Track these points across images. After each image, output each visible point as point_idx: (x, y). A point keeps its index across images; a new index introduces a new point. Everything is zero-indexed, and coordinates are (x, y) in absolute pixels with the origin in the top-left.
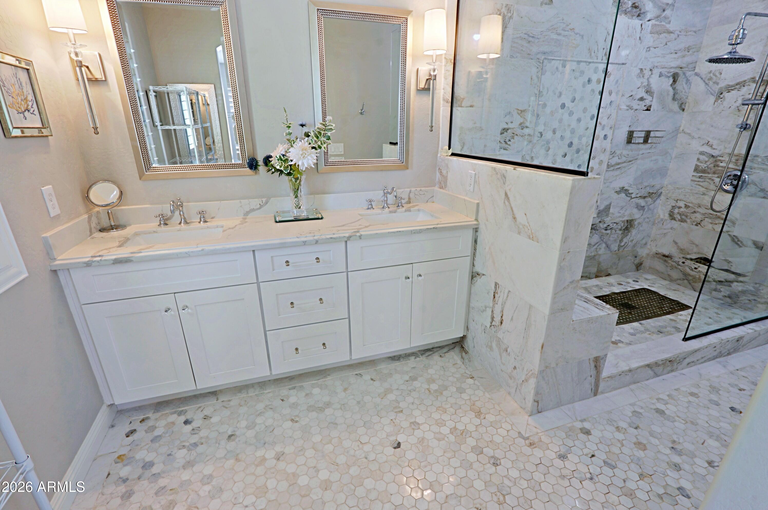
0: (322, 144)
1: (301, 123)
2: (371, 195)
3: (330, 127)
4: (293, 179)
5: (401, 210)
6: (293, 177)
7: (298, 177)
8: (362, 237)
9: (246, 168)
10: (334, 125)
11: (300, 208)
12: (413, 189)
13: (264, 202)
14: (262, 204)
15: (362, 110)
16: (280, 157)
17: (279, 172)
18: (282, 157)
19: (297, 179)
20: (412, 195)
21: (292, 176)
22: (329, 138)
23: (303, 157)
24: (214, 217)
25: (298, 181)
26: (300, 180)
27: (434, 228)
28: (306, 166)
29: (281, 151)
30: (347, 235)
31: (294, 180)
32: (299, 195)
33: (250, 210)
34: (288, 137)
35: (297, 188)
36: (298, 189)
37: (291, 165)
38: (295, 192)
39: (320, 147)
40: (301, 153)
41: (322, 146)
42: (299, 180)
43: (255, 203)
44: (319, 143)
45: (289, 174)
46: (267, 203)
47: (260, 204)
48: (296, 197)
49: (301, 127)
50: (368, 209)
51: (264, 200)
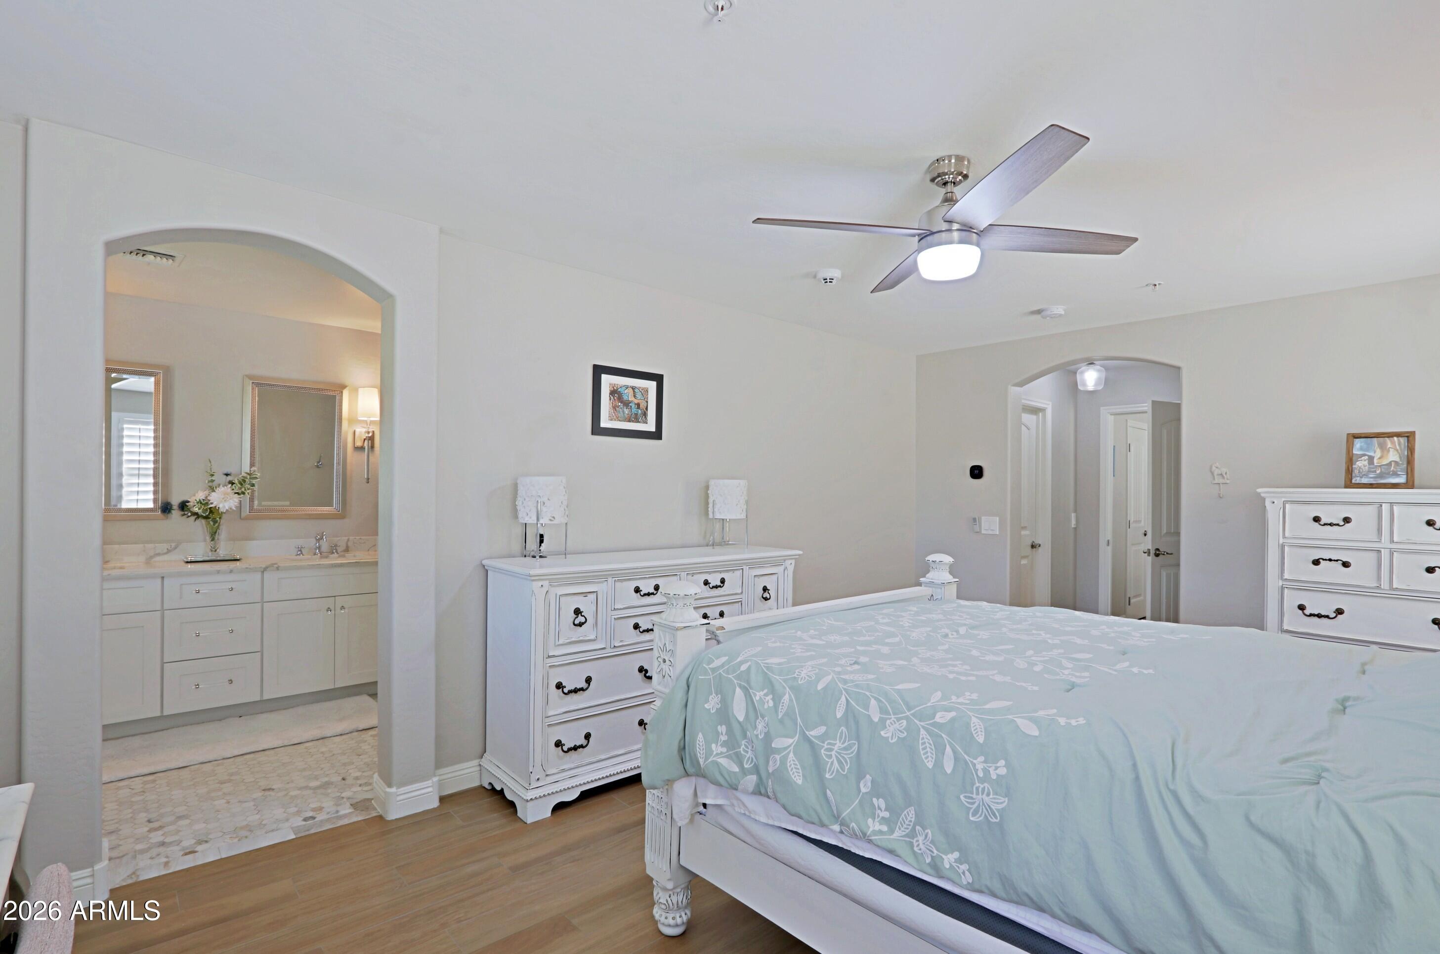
0: (245, 490)
1: (225, 472)
2: (300, 542)
3: (254, 476)
4: (211, 522)
5: (336, 555)
6: (212, 520)
7: (217, 521)
8: (279, 568)
9: (157, 512)
10: (259, 474)
11: (216, 551)
12: (351, 538)
13: (172, 547)
14: (169, 549)
15: (318, 462)
16: (200, 500)
17: (196, 516)
18: (202, 501)
19: (215, 522)
20: (350, 544)
21: (210, 520)
22: (253, 485)
23: (225, 501)
25: (217, 525)
27: (356, 562)
28: (227, 508)
29: (201, 497)
30: (264, 566)
32: (216, 538)
33: (155, 554)
34: (210, 484)
35: (215, 530)
36: (216, 533)
37: (211, 508)
38: (212, 535)
39: (243, 493)
40: (223, 497)
41: (245, 491)
43: (164, 547)
44: (243, 490)
45: (206, 518)
46: (176, 548)
47: (168, 549)
48: (213, 540)
49: (225, 476)
50: (297, 554)
51: (173, 545)
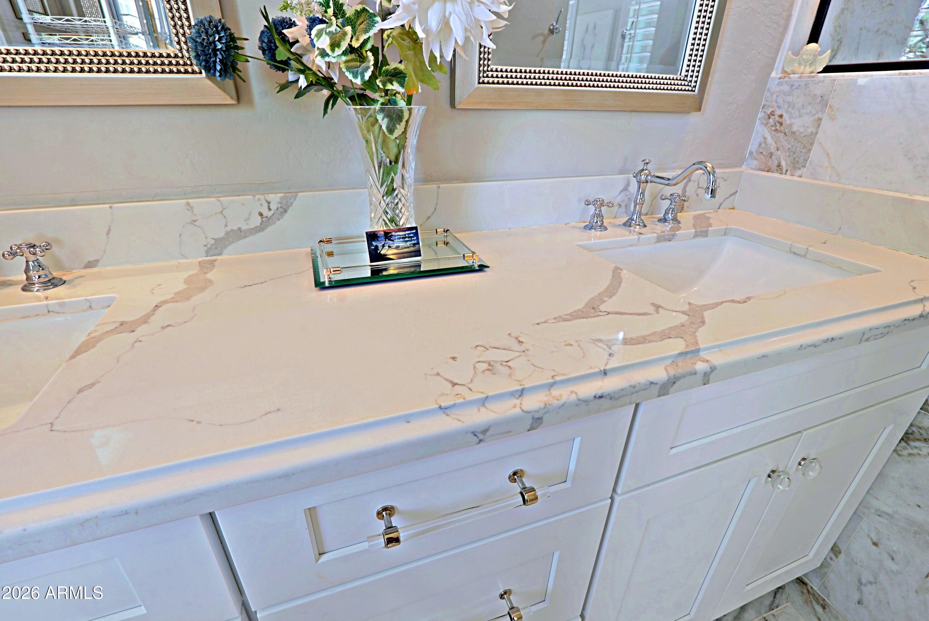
4: (380, 117)
6: (382, 110)
7: (401, 111)
8: (713, 375)
9: (194, 72)
13: (273, 206)
14: (266, 213)
21: (378, 106)
24: (97, 261)
25: (398, 128)
26: (407, 122)
28: (457, 38)
31: (384, 123)
33: (227, 233)
35: (391, 156)
36: (396, 162)
38: (387, 173)
42: (403, 123)
43: (244, 209)
46: (286, 211)
47: (261, 214)
50: (590, 227)
51: (275, 198)
